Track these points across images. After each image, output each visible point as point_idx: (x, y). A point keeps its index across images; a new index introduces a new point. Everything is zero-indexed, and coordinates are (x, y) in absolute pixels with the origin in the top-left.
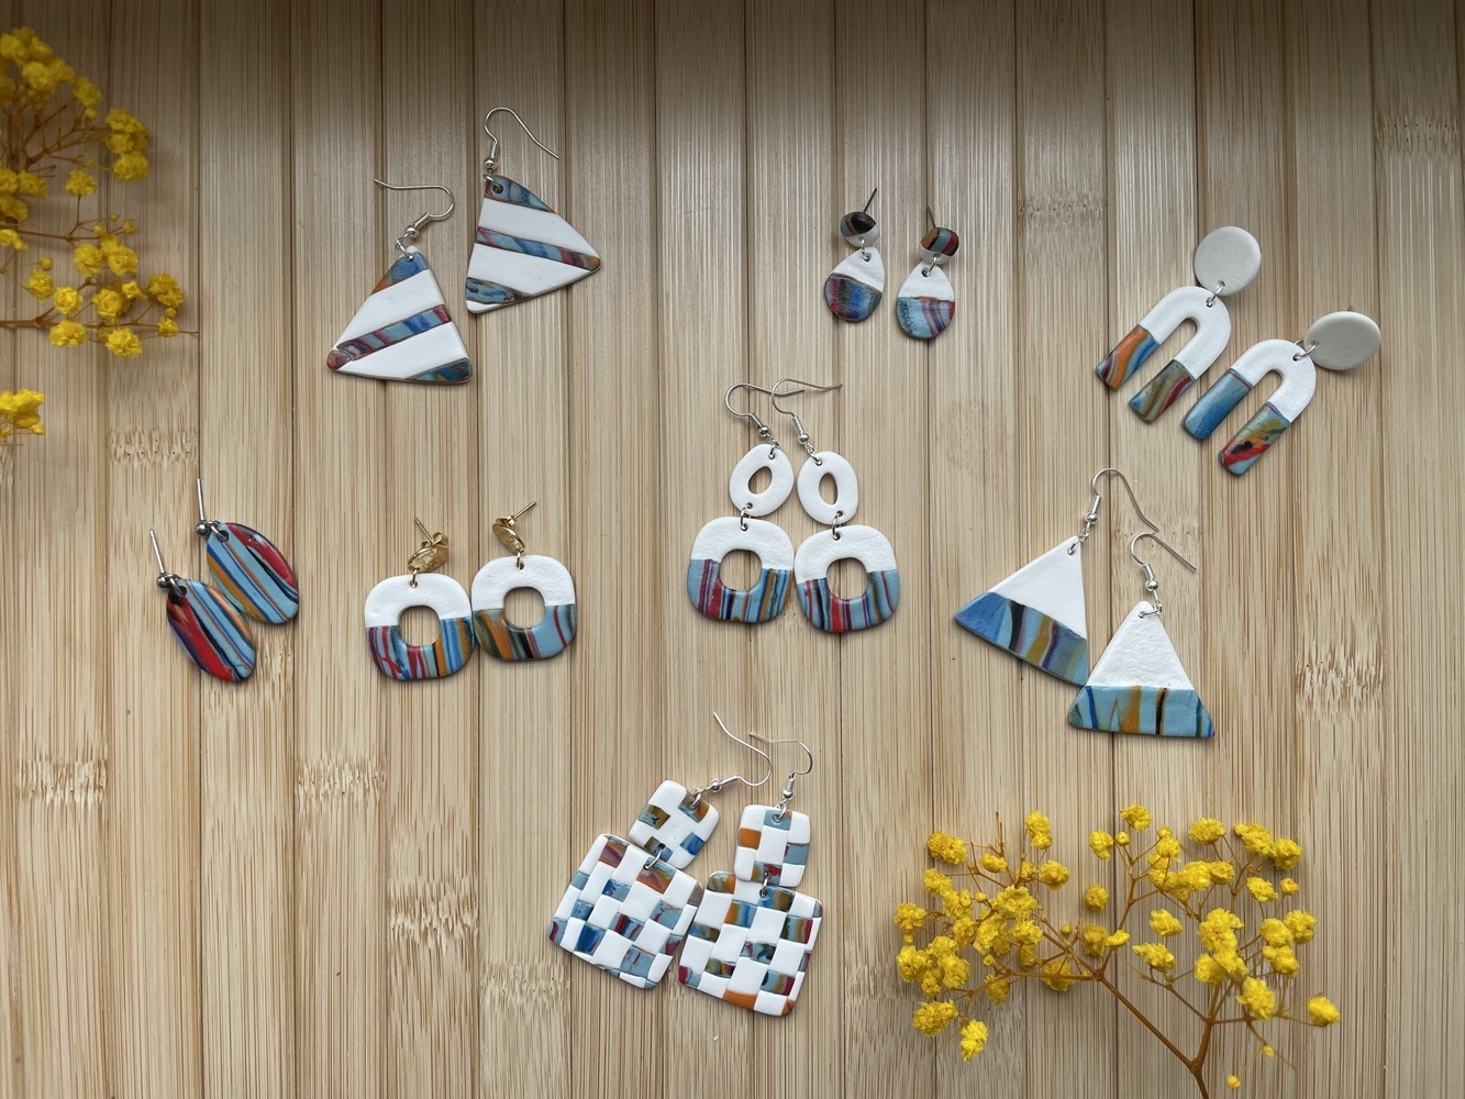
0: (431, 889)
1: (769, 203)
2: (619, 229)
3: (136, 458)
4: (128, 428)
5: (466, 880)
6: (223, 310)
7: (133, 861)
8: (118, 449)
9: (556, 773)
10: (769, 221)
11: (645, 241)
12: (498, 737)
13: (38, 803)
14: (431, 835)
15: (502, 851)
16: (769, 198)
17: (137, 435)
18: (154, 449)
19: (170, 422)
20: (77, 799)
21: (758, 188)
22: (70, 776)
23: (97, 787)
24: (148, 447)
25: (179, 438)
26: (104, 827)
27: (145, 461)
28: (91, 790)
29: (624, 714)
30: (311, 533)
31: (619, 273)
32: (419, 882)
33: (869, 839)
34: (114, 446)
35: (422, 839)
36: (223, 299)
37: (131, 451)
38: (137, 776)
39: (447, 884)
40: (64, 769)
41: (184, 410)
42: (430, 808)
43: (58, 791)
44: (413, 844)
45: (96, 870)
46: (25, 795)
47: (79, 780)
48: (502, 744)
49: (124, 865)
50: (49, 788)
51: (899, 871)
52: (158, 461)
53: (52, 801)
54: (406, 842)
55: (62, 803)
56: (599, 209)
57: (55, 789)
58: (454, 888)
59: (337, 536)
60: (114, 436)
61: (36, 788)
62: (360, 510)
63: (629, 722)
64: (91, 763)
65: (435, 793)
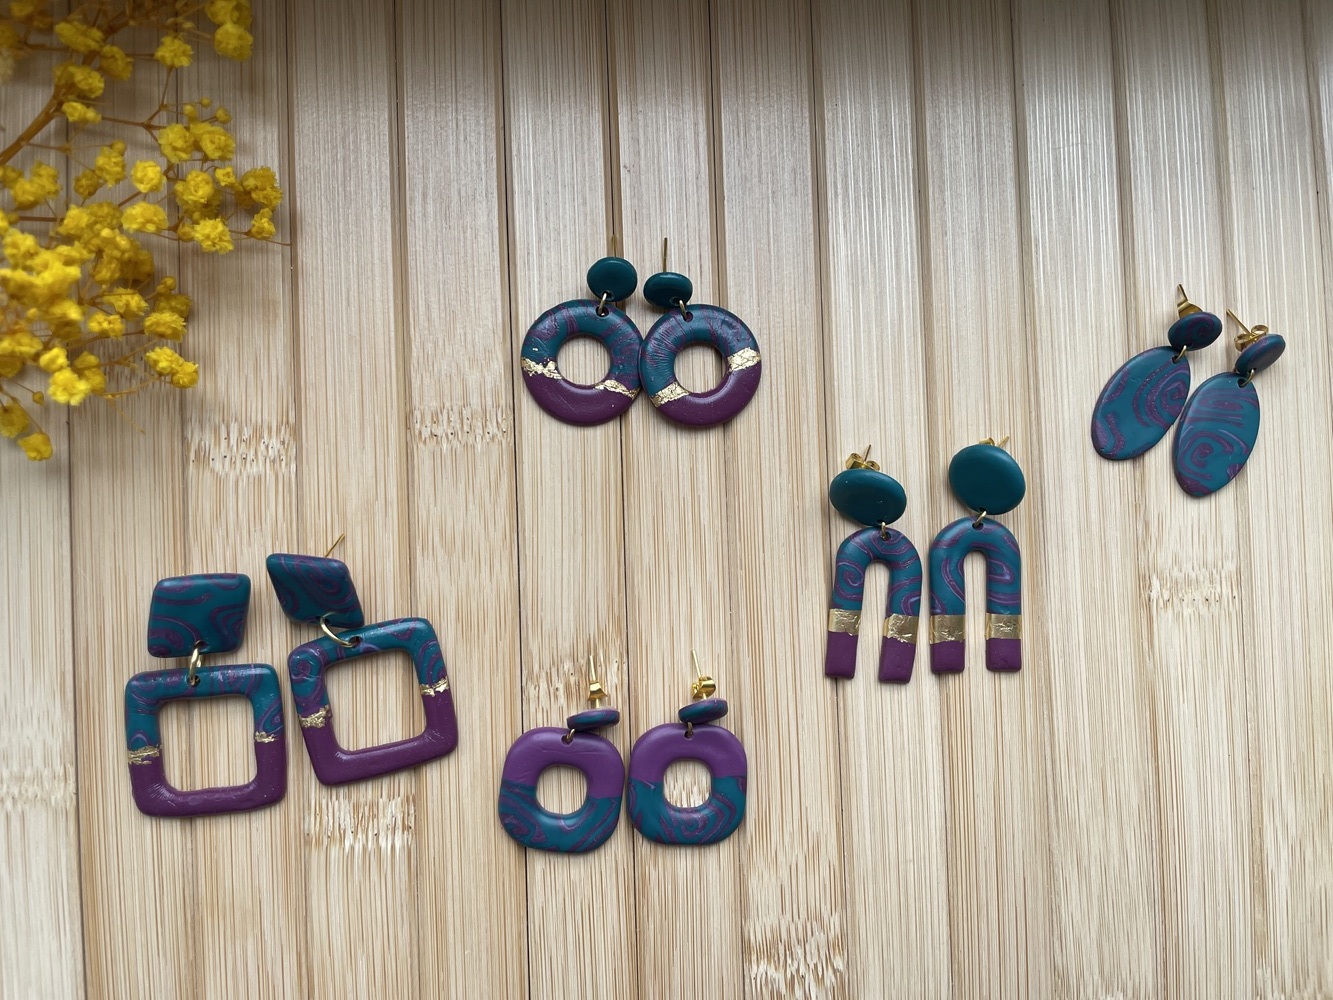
0: (797, 930)
1: (1145, 136)
2: (980, 169)
3: (444, 440)
4: (434, 404)
5: (836, 919)
6: (540, 268)
7: (450, 914)
8: (424, 429)
9: (932, 790)
10: (1147, 157)
11: (1009, 182)
12: (864, 749)
13: (334, 852)
14: (794, 867)
15: (875, 882)
16: (1145, 131)
17: (445, 412)
18: (466, 428)
19: (482, 396)
20: (383, 843)
21: (1132, 120)
22: (374, 816)
23: (406, 828)
24: (458, 426)
25: (494, 414)
26: (415, 874)
27: (455, 443)
28: (399, 832)
29: (1005, 720)
30: (647, 522)
31: (982, 218)
32: (782, 922)
33: (1284, 854)
34: (418, 426)
35: (784, 873)
36: (540, 255)
37: (439, 431)
38: (454, 812)
39: (814, 923)
40: (367, 808)
41: (498, 383)
42: (792, 835)
43: (359, 836)
44: (773, 879)
45: (406, 926)
46: (319, 843)
47: (385, 821)
48: (869, 758)
49: (440, 918)
50: (349, 832)
51: (1318, 887)
52: (470, 442)
53: (352, 848)
54: (766, 876)
55: (365, 848)
56: (957, 147)
57: (355, 832)
58: (822, 927)
59: (676, 524)
60: (417, 414)
61: (333, 832)
62: (701, 493)
63: (1010, 729)
64: (399, 800)
65: (796, 817)
